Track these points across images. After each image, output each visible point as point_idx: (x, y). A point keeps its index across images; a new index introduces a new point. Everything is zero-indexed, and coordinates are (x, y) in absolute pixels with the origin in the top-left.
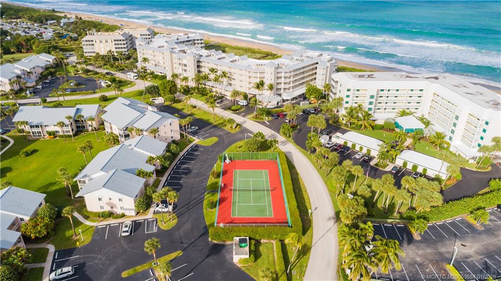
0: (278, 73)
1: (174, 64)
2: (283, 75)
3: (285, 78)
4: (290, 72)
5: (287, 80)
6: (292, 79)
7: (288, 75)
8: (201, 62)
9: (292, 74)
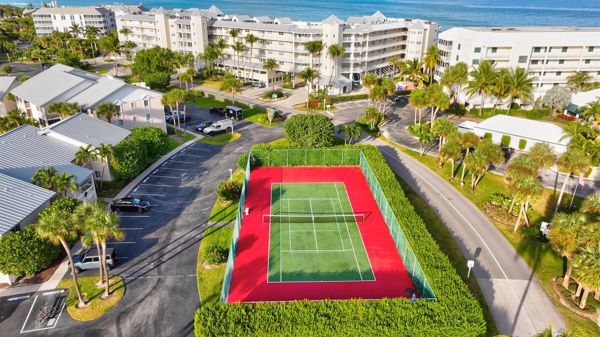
0: (345, 35)
1: (171, 37)
2: (353, 40)
3: (357, 45)
4: (365, 35)
5: (360, 50)
6: (367, 49)
7: (361, 40)
8: (215, 28)
9: (368, 39)
